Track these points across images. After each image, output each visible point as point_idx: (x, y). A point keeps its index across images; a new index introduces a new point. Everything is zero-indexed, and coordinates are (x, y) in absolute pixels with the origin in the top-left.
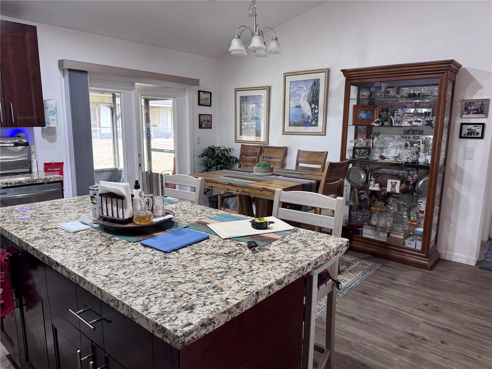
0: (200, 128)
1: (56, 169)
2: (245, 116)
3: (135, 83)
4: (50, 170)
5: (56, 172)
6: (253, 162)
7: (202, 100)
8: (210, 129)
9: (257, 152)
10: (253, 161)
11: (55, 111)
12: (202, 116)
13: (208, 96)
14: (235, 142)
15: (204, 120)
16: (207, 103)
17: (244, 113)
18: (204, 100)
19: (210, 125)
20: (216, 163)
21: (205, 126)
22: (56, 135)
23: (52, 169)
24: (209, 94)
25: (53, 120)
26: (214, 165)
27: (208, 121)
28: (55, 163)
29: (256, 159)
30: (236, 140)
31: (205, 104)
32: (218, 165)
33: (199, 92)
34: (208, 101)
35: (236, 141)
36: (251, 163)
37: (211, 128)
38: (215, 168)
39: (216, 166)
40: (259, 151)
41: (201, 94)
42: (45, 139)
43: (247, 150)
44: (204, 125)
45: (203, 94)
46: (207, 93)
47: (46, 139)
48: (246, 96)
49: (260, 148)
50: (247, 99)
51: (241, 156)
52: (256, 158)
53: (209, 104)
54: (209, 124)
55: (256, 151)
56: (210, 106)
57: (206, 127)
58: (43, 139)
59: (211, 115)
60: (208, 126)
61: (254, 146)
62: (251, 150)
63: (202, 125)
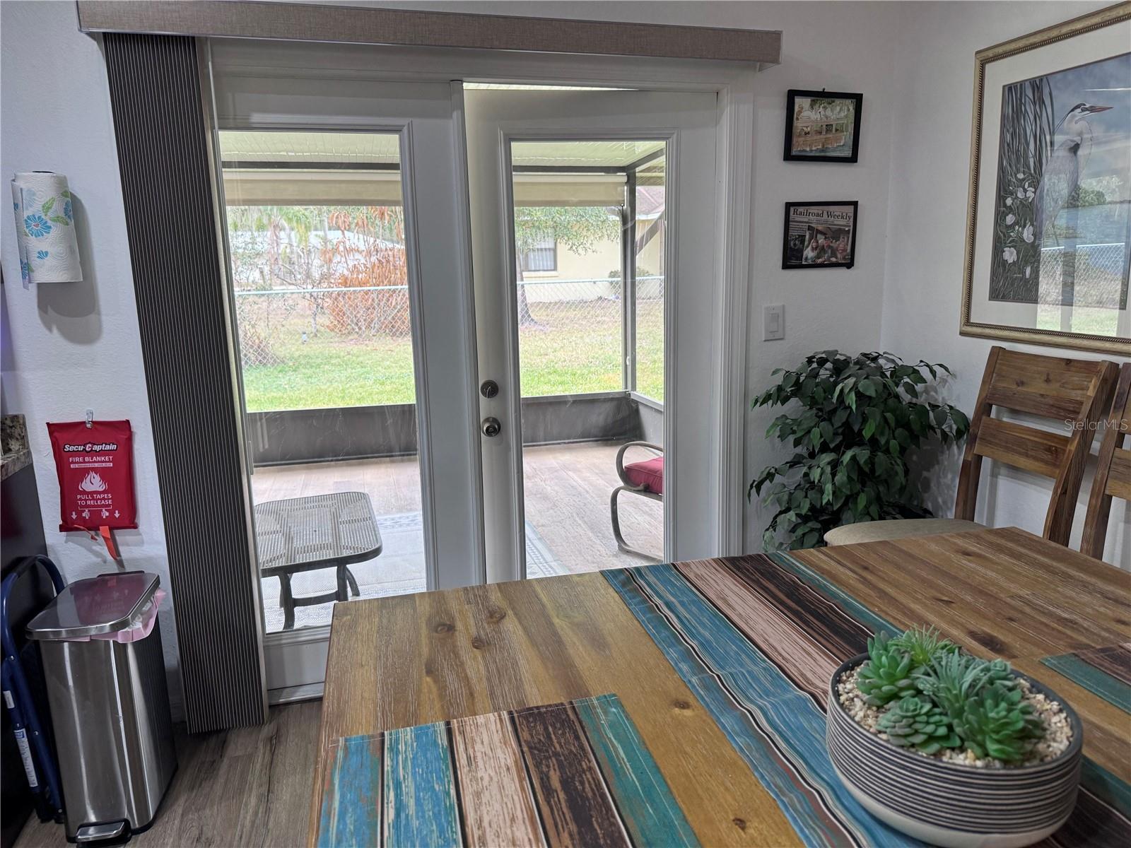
0: (786, 266)
1: (97, 448)
2: (1025, 191)
3: (462, 81)
4: (72, 448)
5: (99, 459)
6: (1047, 457)
7: (807, 134)
8: (842, 272)
9: (1081, 403)
10: (1049, 449)
11: (46, 218)
12: (801, 209)
13: (841, 113)
14: (962, 334)
15: (810, 228)
16: (834, 150)
17: (1021, 176)
18: (821, 133)
19: (845, 250)
20: (839, 439)
21: (818, 257)
22: (99, 314)
23: (81, 448)
24: (849, 105)
25: (42, 255)
26: (825, 448)
27: (837, 234)
28: (94, 423)
29: (1066, 440)
30: (968, 322)
31: (822, 151)
32: (849, 447)
33: (792, 95)
34: (838, 140)
35: (970, 328)
36: (1035, 459)
37: (850, 265)
38: (829, 463)
39: (836, 450)
40: (1091, 392)
41: (801, 108)
42: (55, 330)
43: (1022, 383)
44: (809, 253)
45: (812, 106)
46: (838, 101)
47: (60, 329)
48: (1041, 78)
49: (1104, 380)
50: (1046, 91)
51: (984, 408)
52: (1070, 435)
53: (847, 153)
54: (842, 244)
55: (1076, 395)
56: (853, 159)
57: (819, 261)
58: (47, 332)
59: (855, 204)
60: (834, 254)
61: (1069, 362)
62: (1044, 385)
63: (801, 251)
